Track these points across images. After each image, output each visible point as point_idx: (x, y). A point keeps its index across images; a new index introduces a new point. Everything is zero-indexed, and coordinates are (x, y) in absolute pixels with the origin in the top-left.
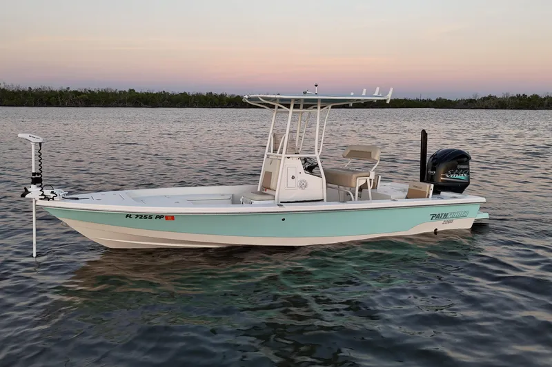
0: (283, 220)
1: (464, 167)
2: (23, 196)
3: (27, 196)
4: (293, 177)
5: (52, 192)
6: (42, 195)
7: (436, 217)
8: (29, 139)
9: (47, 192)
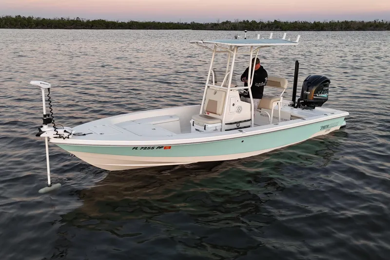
0: (243, 141)
1: (326, 88)
2: (38, 135)
3: (41, 136)
4: (234, 105)
5: (65, 131)
6: (57, 134)
7: (323, 128)
8: (41, 85)
9: (61, 131)
